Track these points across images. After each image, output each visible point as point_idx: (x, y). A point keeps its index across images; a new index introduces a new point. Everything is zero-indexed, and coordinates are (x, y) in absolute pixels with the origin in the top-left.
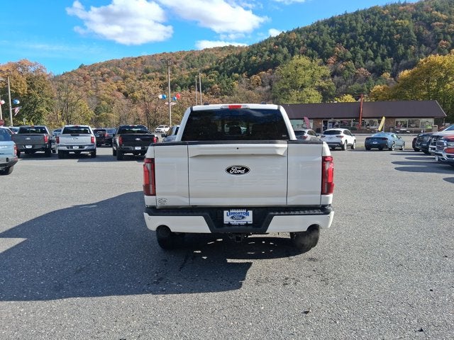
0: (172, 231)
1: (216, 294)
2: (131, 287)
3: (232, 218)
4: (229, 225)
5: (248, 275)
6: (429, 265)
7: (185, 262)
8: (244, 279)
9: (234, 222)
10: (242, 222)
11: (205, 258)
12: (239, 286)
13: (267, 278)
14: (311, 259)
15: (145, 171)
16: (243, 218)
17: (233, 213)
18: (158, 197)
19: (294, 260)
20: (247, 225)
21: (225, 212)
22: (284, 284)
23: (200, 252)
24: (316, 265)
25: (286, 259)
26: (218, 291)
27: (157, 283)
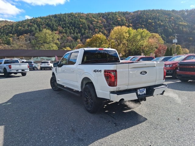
3: (140, 92)
4: (139, 95)
5: (140, 114)
11: (114, 113)
16: (143, 91)
17: (141, 90)
18: (117, 87)
20: (144, 94)
21: (138, 90)
23: (107, 111)
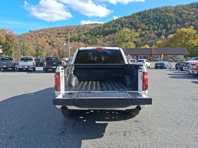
0: (69, 109)
1: (90, 140)
2: (48, 137)
5: (106, 130)
6: (192, 124)
7: (75, 123)
8: (104, 132)
11: (85, 121)
12: (102, 136)
13: (115, 132)
14: (136, 121)
15: (55, 79)
19: (128, 122)
22: (124, 135)
23: (82, 117)
24: (139, 124)
25: (124, 121)
26: (92, 139)
27: (61, 134)
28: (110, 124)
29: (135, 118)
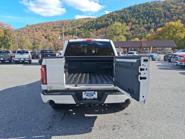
0: (56, 103)
1: (78, 135)
2: (34, 132)
3: (87, 95)
4: (85, 99)
5: (95, 123)
6: (182, 117)
7: (64, 116)
8: (93, 126)
9: (88, 98)
10: (92, 97)
11: (74, 114)
12: (91, 130)
13: (104, 126)
14: (126, 114)
15: (41, 72)
16: (92, 95)
17: (88, 93)
18: (48, 85)
19: (117, 114)
20: (94, 99)
21: (83, 93)
22: (113, 129)
23: (72, 110)
24: (128, 117)
25: (114, 114)
26: (80, 134)
27: (48, 129)
28: (100, 117)
29: (124, 111)
